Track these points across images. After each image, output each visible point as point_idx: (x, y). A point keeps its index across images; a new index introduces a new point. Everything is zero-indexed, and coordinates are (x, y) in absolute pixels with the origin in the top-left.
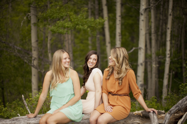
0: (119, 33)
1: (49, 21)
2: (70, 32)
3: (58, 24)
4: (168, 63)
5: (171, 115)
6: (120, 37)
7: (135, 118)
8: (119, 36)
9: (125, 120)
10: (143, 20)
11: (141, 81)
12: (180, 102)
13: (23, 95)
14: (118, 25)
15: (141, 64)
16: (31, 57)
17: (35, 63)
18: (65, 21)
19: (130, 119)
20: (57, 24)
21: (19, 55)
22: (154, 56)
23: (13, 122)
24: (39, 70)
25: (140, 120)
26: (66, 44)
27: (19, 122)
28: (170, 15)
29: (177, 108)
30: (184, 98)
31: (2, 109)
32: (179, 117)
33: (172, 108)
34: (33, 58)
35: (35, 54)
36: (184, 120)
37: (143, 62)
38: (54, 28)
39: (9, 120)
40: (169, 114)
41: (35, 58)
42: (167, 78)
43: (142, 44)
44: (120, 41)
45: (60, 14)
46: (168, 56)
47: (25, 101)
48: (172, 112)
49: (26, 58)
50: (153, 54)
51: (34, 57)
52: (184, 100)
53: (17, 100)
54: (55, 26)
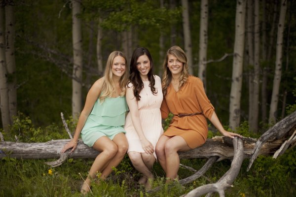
0: (205, 31)
1: (99, 11)
2: (130, 28)
3: (112, 16)
4: (278, 79)
5: (263, 142)
6: (207, 37)
7: (215, 146)
8: (205, 35)
9: (201, 149)
10: (241, 13)
11: (235, 105)
12: (277, 125)
13: (62, 113)
14: (204, 18)
15: (237, 79)
16: (72, 65)
17: (78, 73)
18: (123, 11)
19: (208, 147)
20: (110, 17)
21: (54, 61)
22: (256, 67)
23: (50, 146)
24: (83, 85)
25: (221, 149)
26: (124, 46)
27: (58, 146)
28: (284, 5)
29: (272, 133)
30: (282, 121)
31: (34, 132)
32: (275, 147)
33: (265, 134)
34: (75, 67)
35: (77, 60)
36: (282, 151)
37: (240, 76)
38: (106, 23)
39: (45, 143)
40: (261, 141)
41: (78, 66)
42: (275, 101)
43: (238, 49)
44: (205, 43)
45: (116, 2)
46: (278, 68)
47: (64, 121)
48: (265, 139)
49: (65, 65)
50: (256, 64)
51: (76, 65)
52: (282, 123)
53: (53, 124)
54: (109, 19)
